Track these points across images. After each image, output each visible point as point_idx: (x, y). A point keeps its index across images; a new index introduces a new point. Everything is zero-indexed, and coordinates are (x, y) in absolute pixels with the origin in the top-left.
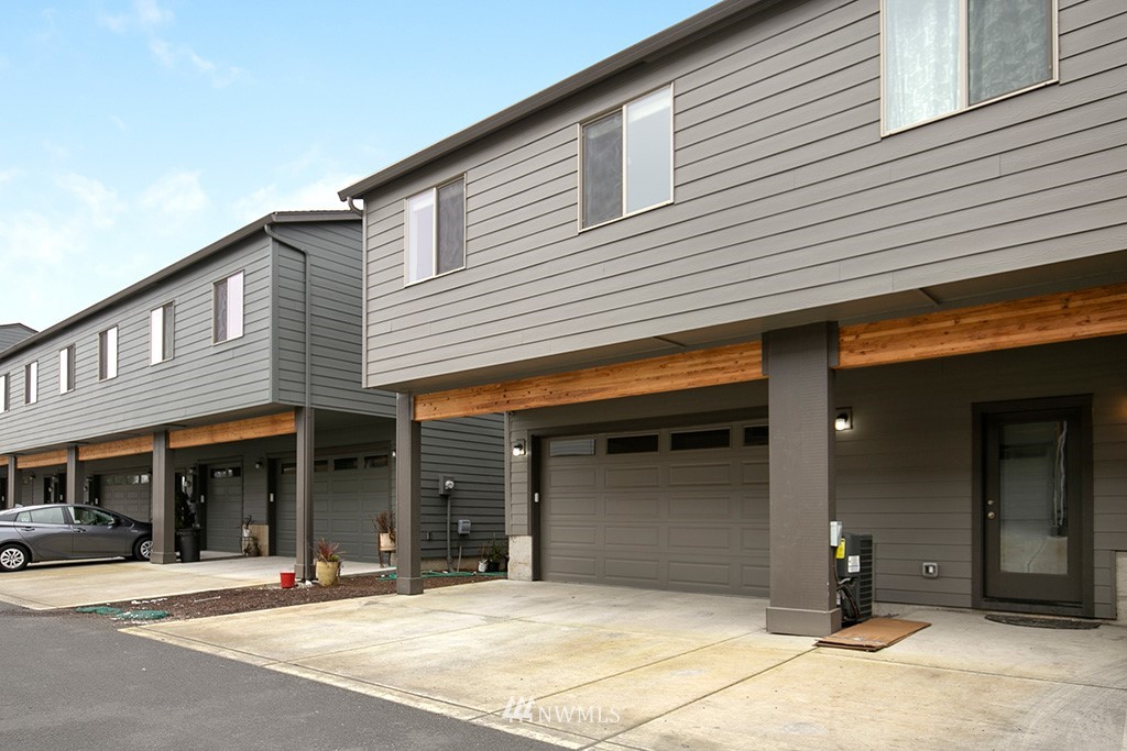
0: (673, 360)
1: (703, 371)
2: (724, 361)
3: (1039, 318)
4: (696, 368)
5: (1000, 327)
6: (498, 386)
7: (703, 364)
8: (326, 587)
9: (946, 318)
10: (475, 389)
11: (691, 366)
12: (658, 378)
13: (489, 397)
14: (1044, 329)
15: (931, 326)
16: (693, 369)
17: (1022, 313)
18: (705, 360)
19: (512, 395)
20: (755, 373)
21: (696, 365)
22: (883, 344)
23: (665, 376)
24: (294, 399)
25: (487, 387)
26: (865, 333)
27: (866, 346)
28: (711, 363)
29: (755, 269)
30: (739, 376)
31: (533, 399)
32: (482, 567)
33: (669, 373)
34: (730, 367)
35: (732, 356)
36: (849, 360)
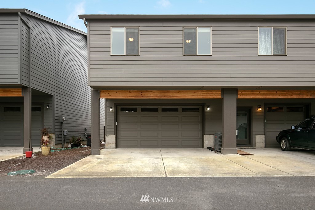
0: (198, 91)
1: (206, 95)
2: (212, 93)
3: (273, 94)
4: (204, 94)
5: (267, 95)
6: (139, 91)
7: (206, 93)
8: (47, 156)
9: (258, 92)
10: (129, 91)
11: (203, 93)
12: (194, 95)
13: (135, 94)
14: (273, 96)
15: (255, 93)
16: (203, 94)
17: (270, 93)
18: (207, 93)
19: (143, 94)
20: (219, 97)
21: (204, 93)
22: (246, 95)
23: (196, 95)
24: (25, 84)
25: (134, 91)
26: (243, 92)
27: (243, 95)
28: (208, 93)
29: (232, 75)
30: (215, 97)
31: (152, 96)
32: (70, 146)
33: (197, 94)
34: (213, 95)
35: (214, 93)
36: (240, 97)
